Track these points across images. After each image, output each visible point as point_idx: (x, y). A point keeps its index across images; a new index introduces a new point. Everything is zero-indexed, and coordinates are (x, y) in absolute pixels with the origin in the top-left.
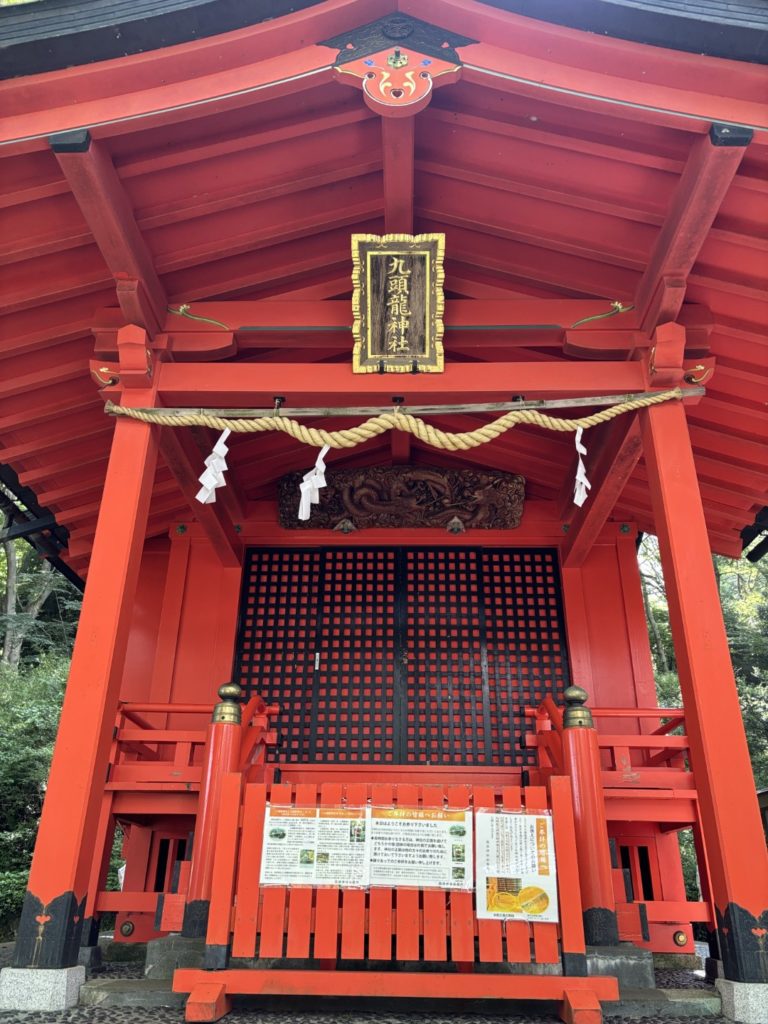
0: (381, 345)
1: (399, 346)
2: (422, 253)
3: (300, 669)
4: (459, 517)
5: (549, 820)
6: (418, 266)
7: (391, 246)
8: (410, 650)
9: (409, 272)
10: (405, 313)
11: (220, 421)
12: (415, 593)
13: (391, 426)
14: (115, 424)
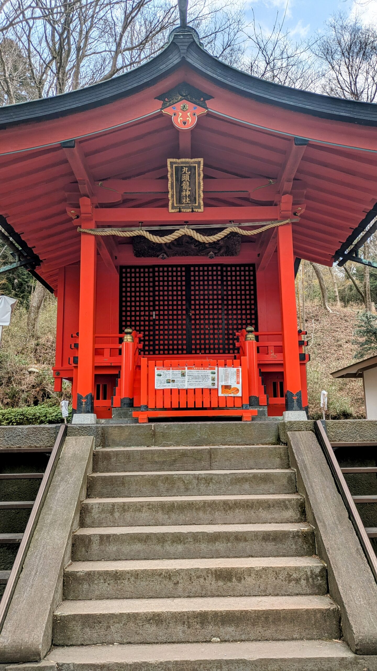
0: (180, 201)
1: (186, 201)
2: (194, 165)
3: (147, 318)
4: (213, 252)
5: (240, 369)
6: (193, 170)
7: (182, 163)
8: (193, 310)
9: (190, 173)
10: (188, 189)
11: (120, 233)
12: (194, 285)
13: (184, 234)
14: (80, 236)
